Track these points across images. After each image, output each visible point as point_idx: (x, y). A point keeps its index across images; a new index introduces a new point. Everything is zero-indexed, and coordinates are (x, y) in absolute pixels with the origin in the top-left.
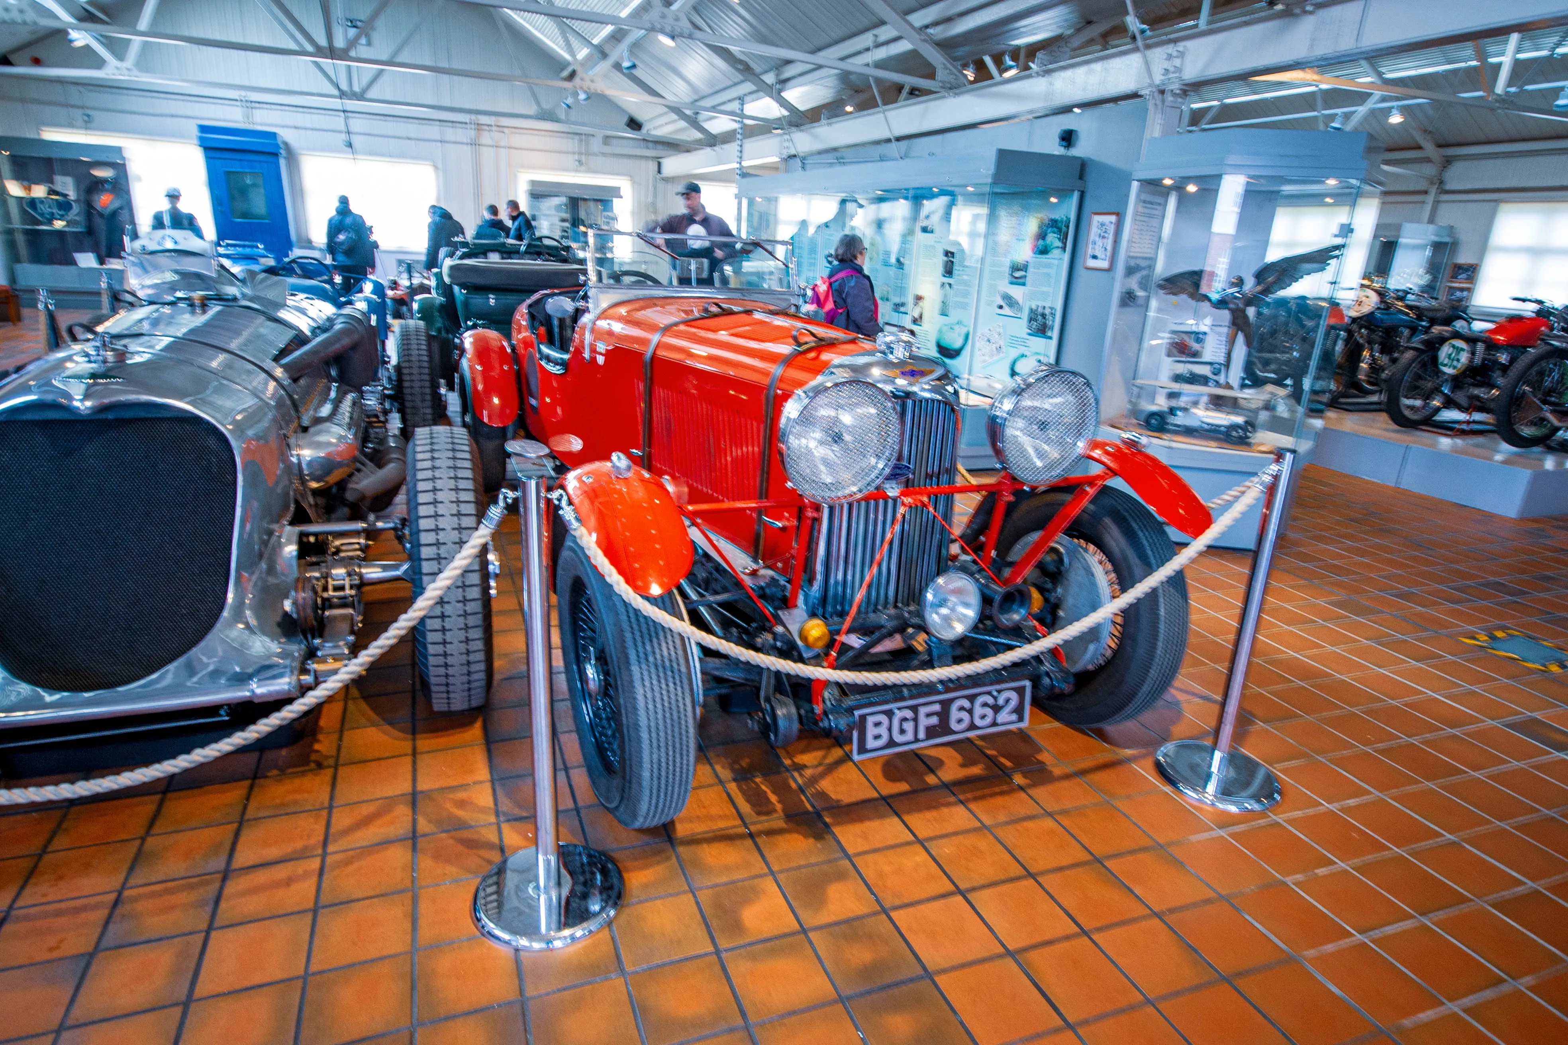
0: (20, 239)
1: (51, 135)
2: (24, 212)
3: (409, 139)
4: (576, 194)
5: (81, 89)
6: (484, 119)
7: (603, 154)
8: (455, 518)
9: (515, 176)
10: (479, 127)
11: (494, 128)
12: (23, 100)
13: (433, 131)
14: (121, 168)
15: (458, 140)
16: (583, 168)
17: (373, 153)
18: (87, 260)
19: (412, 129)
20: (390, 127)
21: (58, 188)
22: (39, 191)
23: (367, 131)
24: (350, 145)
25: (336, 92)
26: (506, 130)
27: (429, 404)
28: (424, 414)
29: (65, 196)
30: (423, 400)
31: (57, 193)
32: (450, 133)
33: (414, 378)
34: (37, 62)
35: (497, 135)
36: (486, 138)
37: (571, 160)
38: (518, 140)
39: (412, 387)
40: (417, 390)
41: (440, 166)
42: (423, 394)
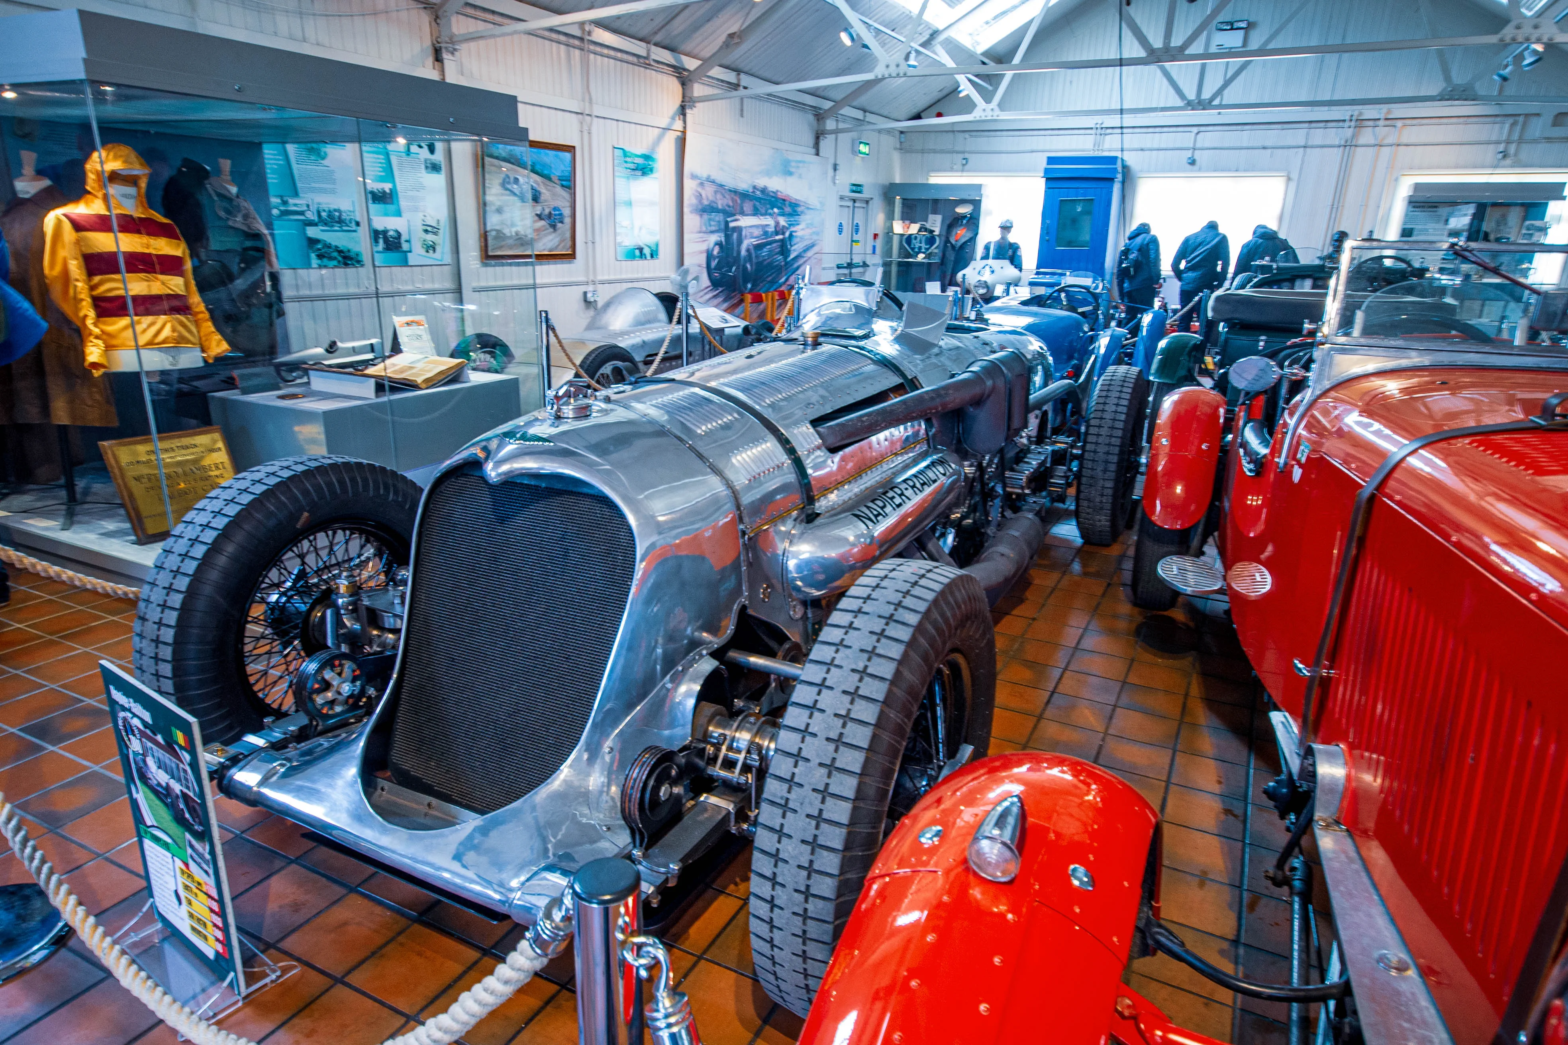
0: (894, 269)
1: (937, 179)
2: (901, 246)
3: (1264, 148)
4: (1487, 197)
5: (967, 135)
6: (1370, 112)
7: (1549, 140)
8: (831, 747)
9: (1397, 180)
10: (1360, 123)
11: (1381, 123)
12: (923, 151)
13: (1298, 136)
14: (976, 204)
15: (1328, 142)
16: (1508, 161)
17: (1218, 168)
18: (933, 288)
19: (1271, 136)
20: (1245, 137)
21: (928, 226)
22: (914, 229)
23: (1216, 145)
24: (1193, 162)
25: (1180, 103)
26: (1399, 124)
27: (1112, 475)
28: (1103, 487)
29: (932, 232)
30: (1105, 471)
31: (926, 230)
32: (1318, 136)
33: (1100, 440)
34: (939, 115)
35: (1382, 131)
36: (1367, 136)
37: (1490, 153)
38: (1411, 134)
39: (1095, 452)
40: (1101, 456)
41: (1295, 176)
42: (1107, 462)
